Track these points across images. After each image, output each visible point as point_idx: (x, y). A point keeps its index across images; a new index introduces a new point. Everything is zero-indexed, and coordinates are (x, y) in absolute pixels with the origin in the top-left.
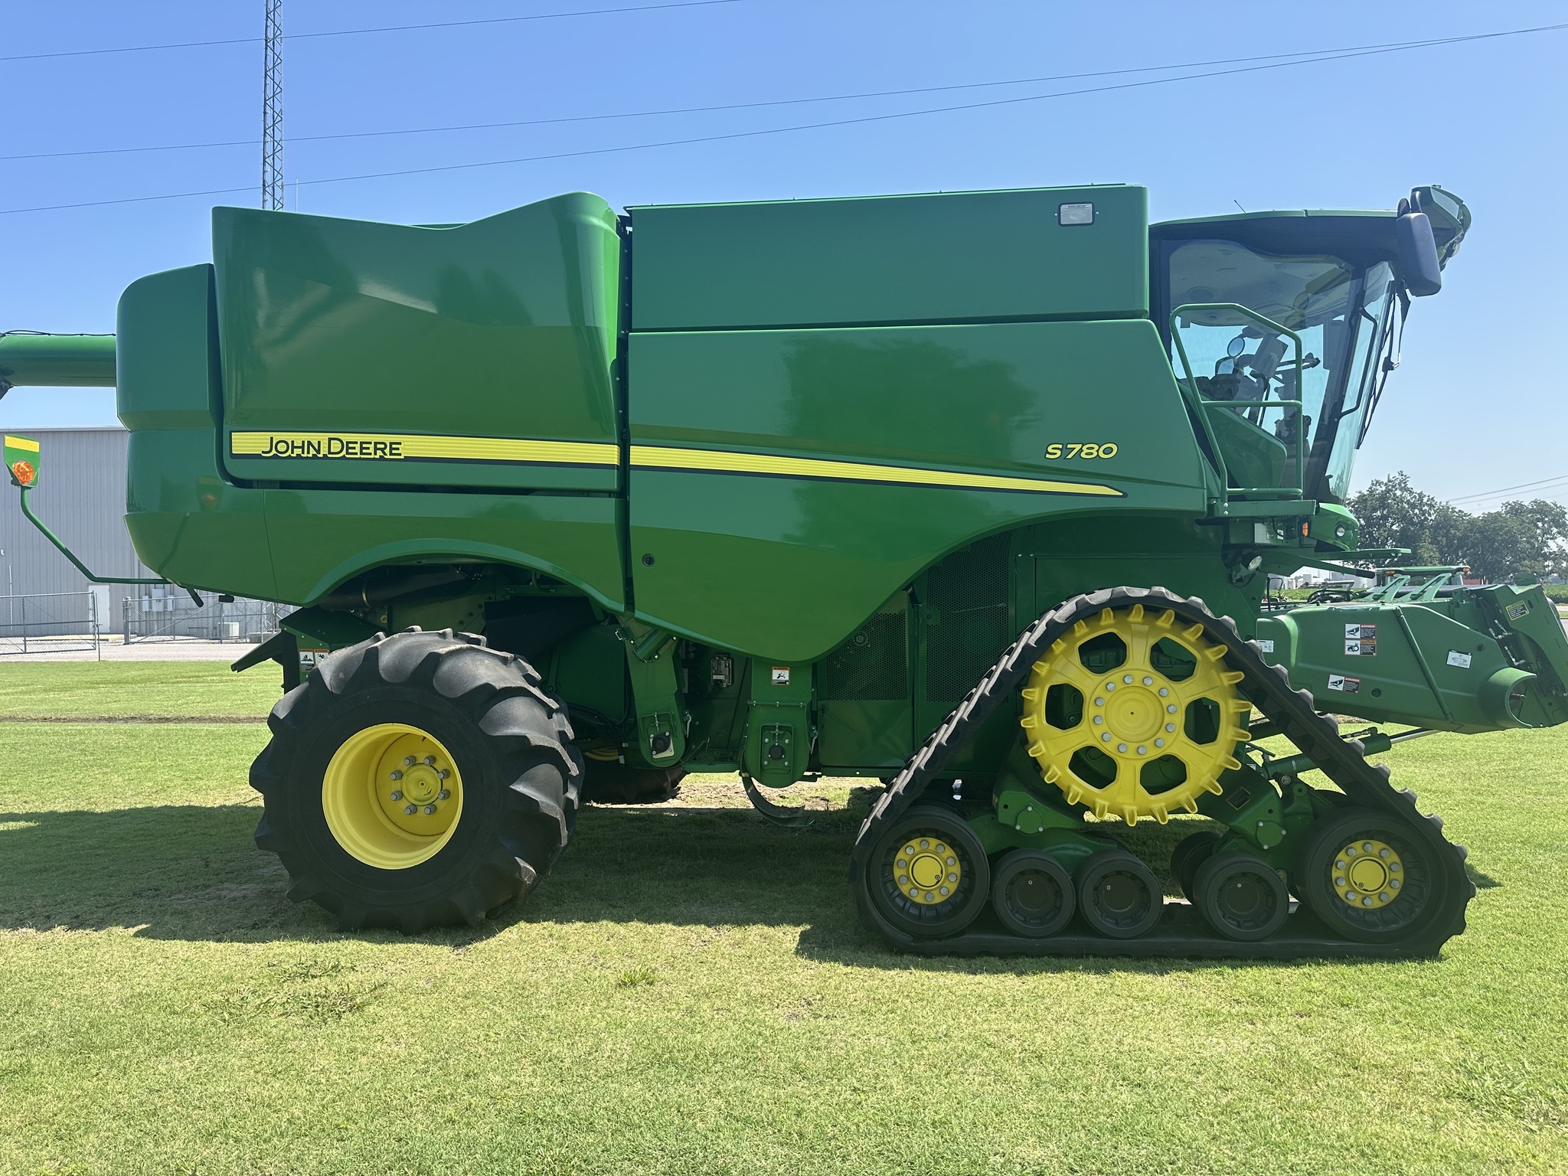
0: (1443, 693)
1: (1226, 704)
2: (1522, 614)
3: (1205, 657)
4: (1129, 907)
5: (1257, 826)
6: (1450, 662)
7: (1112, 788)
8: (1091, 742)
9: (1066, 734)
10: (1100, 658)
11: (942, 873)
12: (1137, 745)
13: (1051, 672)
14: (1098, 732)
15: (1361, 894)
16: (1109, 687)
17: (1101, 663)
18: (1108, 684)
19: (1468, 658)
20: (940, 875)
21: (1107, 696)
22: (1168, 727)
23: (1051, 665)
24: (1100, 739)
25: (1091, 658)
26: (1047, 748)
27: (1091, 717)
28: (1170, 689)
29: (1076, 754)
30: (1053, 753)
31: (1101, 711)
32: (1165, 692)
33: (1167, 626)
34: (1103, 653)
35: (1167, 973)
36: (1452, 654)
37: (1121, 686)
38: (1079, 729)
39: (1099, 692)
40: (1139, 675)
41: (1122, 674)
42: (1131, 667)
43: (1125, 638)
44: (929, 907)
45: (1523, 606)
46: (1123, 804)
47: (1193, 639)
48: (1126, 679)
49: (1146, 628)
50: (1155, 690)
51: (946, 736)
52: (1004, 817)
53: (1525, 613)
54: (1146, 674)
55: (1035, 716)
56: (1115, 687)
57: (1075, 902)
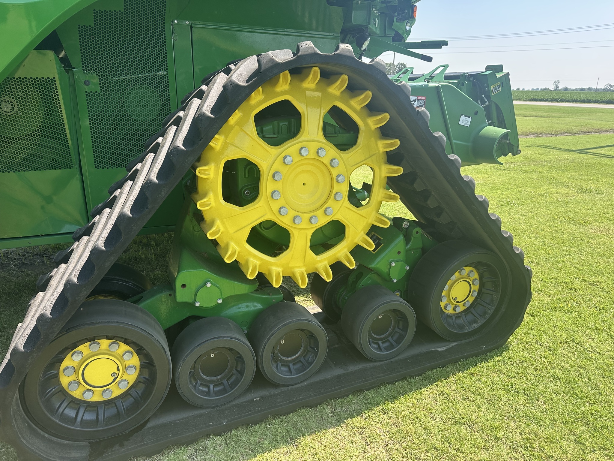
0: (455, 143)
1: (380, 169)
2: (498, 91)
3: (366, 124)
4: (299, 353)
5: (390, 265)
6: (461, 123)
7: (285, 256)
8: (269, 217)
9: (243, 211)
10: (273, 127)
11: (118, 369)
12: (310, 215)
13: (225, 145)
14: (275, 206)
15: (454, 304)
16: (287, 160)
17: (274, 134)
18: (285, 157)
19: (469, 120)
20: (117, 372)
21: (284, 170)
22: (337, 196)
23: (226, 137)
24: (277, 213)
25: (264, 129)
26: (225, 227)
27: (269, 191)
28: (340, 159)
29: (253, 230)
30: (231, 230)
31: (278, 186)
32: (335, 162)
33: (337, 93)
34: (276, 123)
35: (344, 423)
36: (463, 118)
37: (297, 158)
38: (257, 206)
39: (278, 166)
40: (313, 147)
41: (298, 146)
42: (306, 139)
43: (300, 106)
44: (108, 403)
45: (499, 85)
46: (294, 267)
47: (358, 107)
48: (303, 152)
49: (319, 94)
50: (326, 161)
51: (105, 235)
52: (182, 296)
53: (499, 90)
54: (319, 145)
55: (211, 195)
56: (292, 161)
57: (255, 366)
